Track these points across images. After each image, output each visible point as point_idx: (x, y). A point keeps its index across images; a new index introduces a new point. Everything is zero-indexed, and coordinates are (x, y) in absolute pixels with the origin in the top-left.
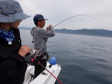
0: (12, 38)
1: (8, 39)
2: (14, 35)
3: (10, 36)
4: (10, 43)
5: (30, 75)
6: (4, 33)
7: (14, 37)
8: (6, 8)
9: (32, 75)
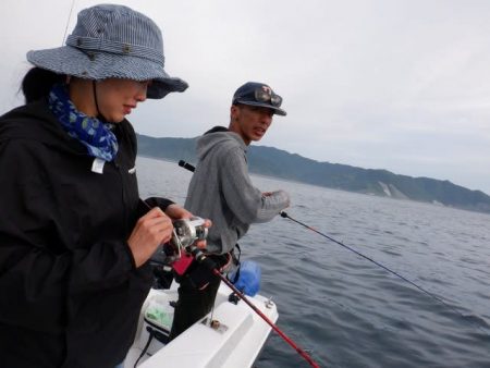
0: (108, 151)
1: (95, 151)
2: (119, 141)
3: (102, 139)
4: (98, 167)
5: (146, 325)
6: (85, 124)
7: (116, 148)
8: (99, 31)
9: (154, 329)
